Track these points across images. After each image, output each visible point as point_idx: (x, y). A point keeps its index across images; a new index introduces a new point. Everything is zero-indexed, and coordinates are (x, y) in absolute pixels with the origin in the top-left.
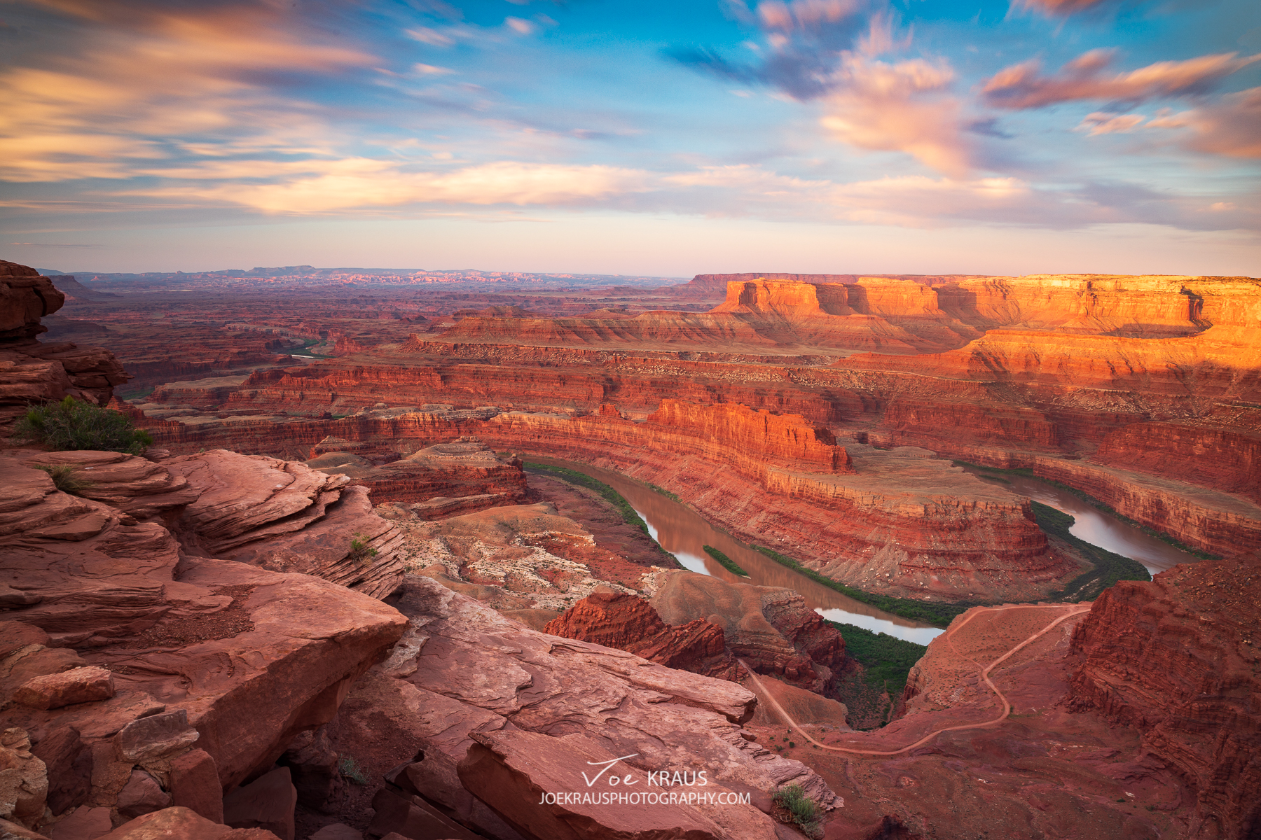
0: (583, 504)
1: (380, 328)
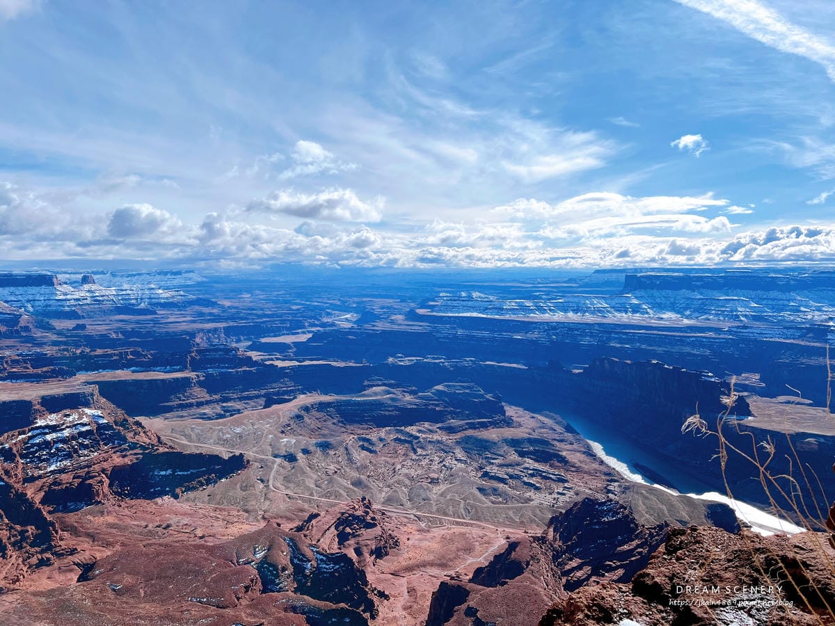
0: (543, 428)
1: (389, 305)
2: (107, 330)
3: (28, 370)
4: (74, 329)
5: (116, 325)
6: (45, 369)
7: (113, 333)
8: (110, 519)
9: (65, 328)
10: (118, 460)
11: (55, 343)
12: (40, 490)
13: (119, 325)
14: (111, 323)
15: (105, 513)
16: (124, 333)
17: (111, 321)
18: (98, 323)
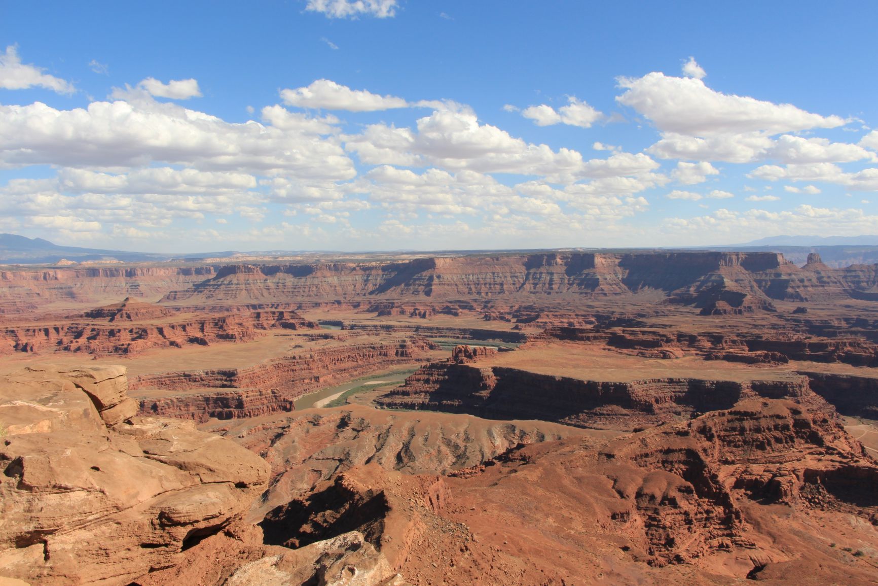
2: (829, 316)
3: (743, 352)
4: (795, 312)
5: (841, 311)
6: (759, 353)
7: (835, 320)
8: (795, 525)
9: (786, 311)
10: (811, 463)
11: (774, 326)
12: (732, 475)
13: (844, 311)
14: (835, 308)
15: (791, 516)
16: (847, 320)
17: (835, 305)
18: (821, 307)
